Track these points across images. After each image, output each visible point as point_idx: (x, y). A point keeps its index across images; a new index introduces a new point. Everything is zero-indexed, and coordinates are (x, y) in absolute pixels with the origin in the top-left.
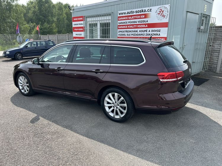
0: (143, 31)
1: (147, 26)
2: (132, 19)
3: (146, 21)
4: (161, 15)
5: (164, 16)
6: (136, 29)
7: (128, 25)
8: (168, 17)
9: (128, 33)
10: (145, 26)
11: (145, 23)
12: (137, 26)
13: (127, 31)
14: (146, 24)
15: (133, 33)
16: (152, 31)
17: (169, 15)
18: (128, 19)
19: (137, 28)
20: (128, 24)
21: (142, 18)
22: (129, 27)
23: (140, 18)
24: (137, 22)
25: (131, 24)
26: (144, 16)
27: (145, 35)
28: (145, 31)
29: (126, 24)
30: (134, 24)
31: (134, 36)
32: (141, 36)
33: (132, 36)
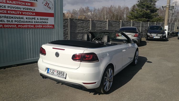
0: (30, 18)
2: (14, 4)
3: (33, 9)
4: (47, 7)
5: (50, 8)
6: (21, 16)
7: (7, 10)
8: (53, 9)
9: (9, 19)
10: (33, 14)
11: (31, 11)
12: (22, 13)
13: (5, 17)
14: (33, 12)
15: (16, 20)
16: (41, 19)
17: (54, 8)
18: (7, 3)
20: (7, 8)
21: (27, 6)
22: (9, 12)
24: (22, 8)
25: (12, 9)
26: (30, 4)
27: (33, 22)
28: (33, 18)
29: (4, 8)
30: (17, 9)
31: (19, 23)
32: (29, 23)
33: (16, 23)
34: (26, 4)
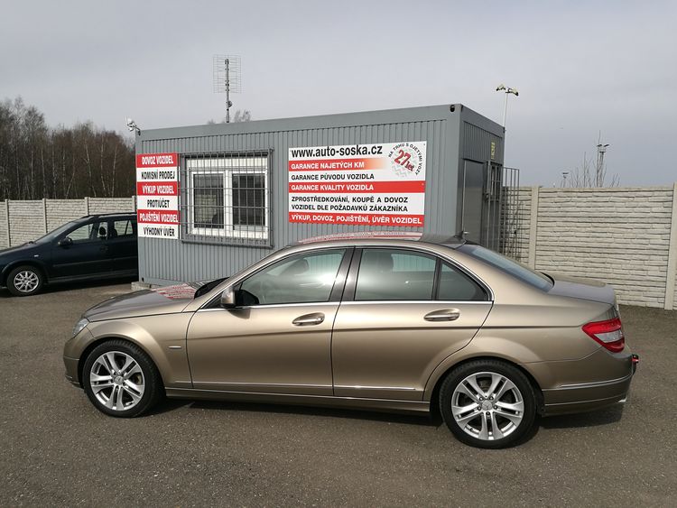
0: (361, 200)
1: (371, 187)
2: (332, 169)
3: (369, 177)
6: (343, 195)
7: (319, 184)
9: (321, 204)
10: (368, 187)
11: (366, 180)
12: (345, 188)
13: (316, 199)
14: (368, 184)
15: (334, 204)
16: (387, 200)
18: (320, 169)
19: (345, 191)
20: (319, 181)
21: (357, 169)
22: (322, 187)
23: (353, 168)
24: (346, 177)
25: (328, 181)
26: (362, 165)
27: (369, 208)
28: (367, 199)
29: (315, 181)
30: (336, 181)
31: (338, 212)
32: (358, 212)
33: (333, 211)
34: (356, 164)
